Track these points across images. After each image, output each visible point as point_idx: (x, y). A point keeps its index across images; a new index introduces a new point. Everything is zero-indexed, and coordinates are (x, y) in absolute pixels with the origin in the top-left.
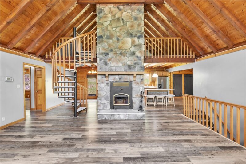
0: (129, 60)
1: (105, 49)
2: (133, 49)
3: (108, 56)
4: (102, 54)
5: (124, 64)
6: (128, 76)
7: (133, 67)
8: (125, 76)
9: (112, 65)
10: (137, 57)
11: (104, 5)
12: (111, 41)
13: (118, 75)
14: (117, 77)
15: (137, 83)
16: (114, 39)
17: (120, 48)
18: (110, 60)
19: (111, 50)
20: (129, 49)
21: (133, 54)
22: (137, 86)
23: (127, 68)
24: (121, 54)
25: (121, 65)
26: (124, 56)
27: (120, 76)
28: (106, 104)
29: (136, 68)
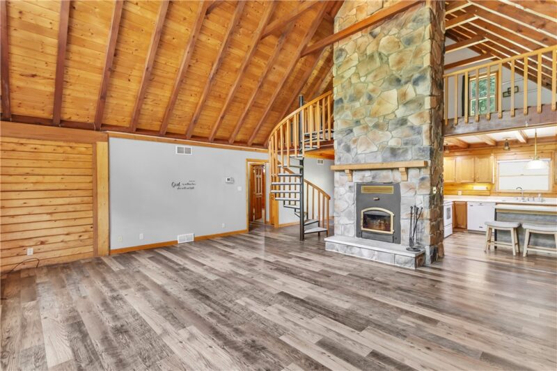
0: (392, 137)
1: (346, 122)
2: (400, 112)
3: (351, 134)
4: (341, 132)
5: (383, 148)
6: (390, 171)
7: (401, 151)
8: (384, 173)
9: (359, 152)
10: (412, 127)
11: (345, 39)
12: (357, 104)
13: (371, 170)
14: (367, 174)
15: (411, 188)
16: (364, 99)
17: (374, 115)
18: (355, 141)
19: (357, 122)
20: (393, 112)
21: (403, 122)
22: (411, 193)
23: (388, 154)
24: (377, 126)
25: (375, 149)
26: (382, 129)
27: (373, 172)
28: (348, 226)
29: (410, 152)
